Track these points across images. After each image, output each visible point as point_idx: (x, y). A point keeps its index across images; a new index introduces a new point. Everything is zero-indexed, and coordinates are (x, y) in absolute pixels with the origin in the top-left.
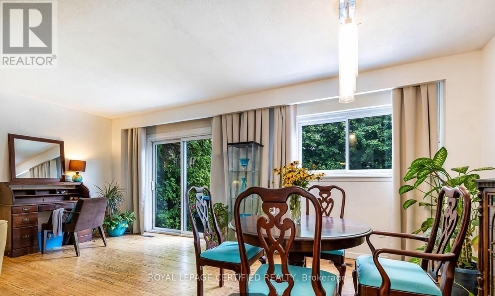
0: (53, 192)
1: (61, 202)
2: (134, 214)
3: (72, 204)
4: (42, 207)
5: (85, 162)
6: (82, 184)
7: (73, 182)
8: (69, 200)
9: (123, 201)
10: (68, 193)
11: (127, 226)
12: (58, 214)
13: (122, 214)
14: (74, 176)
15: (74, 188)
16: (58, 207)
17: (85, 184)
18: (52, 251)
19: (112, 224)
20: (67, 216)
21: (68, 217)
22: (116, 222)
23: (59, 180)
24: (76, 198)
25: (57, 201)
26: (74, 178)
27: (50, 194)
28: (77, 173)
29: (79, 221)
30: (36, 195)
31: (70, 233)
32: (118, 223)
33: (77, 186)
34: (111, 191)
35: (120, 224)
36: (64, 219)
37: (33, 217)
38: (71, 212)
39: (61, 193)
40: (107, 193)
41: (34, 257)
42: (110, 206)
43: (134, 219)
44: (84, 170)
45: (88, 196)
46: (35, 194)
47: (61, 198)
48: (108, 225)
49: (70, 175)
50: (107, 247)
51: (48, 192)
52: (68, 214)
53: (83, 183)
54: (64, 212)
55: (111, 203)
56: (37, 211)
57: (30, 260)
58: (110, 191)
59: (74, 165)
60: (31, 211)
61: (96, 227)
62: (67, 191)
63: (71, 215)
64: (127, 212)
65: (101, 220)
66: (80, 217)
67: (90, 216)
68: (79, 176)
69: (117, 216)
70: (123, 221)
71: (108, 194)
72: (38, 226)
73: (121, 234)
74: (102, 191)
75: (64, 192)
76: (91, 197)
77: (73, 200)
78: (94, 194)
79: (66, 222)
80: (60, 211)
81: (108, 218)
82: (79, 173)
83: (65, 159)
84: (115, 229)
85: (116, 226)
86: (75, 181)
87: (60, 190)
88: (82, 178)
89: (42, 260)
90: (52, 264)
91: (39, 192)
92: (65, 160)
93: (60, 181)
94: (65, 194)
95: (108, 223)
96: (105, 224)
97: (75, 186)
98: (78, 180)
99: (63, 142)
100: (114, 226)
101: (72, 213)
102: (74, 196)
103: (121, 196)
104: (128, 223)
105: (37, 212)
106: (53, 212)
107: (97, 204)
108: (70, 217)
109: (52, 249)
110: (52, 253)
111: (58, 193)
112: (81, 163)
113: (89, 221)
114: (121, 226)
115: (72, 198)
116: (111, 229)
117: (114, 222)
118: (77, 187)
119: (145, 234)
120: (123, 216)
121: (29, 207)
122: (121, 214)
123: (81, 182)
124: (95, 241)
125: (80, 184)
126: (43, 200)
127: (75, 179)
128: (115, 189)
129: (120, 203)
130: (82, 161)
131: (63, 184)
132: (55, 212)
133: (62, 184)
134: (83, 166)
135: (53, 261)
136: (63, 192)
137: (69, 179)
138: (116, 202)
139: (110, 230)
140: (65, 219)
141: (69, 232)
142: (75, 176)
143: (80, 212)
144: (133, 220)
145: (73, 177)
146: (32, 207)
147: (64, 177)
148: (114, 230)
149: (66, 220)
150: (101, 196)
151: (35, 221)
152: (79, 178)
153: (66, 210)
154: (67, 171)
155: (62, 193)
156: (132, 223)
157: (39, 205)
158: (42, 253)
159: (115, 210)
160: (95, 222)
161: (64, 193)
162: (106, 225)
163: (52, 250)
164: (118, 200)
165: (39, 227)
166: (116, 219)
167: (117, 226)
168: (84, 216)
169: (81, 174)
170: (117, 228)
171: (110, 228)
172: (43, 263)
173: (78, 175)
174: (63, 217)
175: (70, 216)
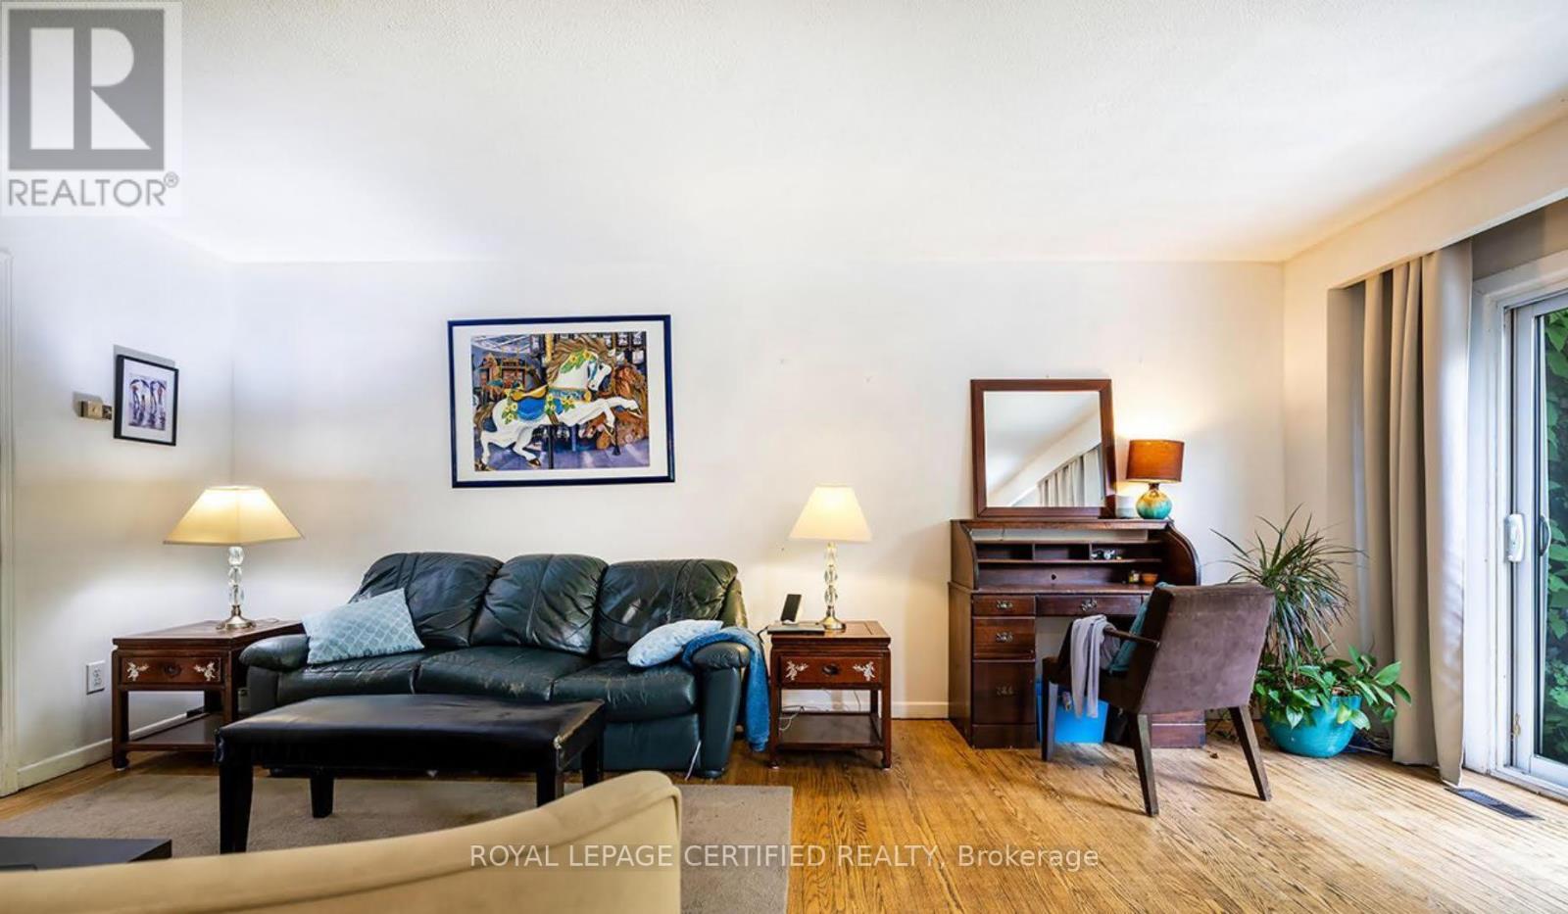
0: (1078, 551)
1: (1099, 587)
2: (1400, 671)
3: (1136, 598)
4: (1046, 602)
5: (1181, 445)
6: (1168, 527)
7: (1142, 519)
8: (1128, 583)
9: (1341, 602)
10: (1124, 557)
11: (1362, 722)
12: (1085, 635)
13: (1336, 661)
14: (1142, 497)
15: (1144, 539)
16: (1090, 605)
17: (1181, 527)
18: (1072, 754)
19: (1287, 699)
20: (1116, 649)
21: (1118, 652)
22: (1309, 695)
23: (1098, 514)
24: (1150, 578)
25: (1091, 582)
26: (1142, 505)
27: (1071, 558)
28: (1154, 486)
29: (1156, 675)
30: (1035, 561)
31: (1124, 712)
32: (1319, 700)
33: (1152, 533)
34: (1288, 559)
35: (1326, 707)
36: (1105, 654)
37: (1021, 631)
38: (1130, 634)
39: (1101, 557)
40: (1268, 566)
41: (1021, 764)
42: (1282, 624)
43: (1398, 694)
44: (1176, 476)
45: (1190, 577)
46: (1030, 558)
47: (1102, 573)
48: (1273, 701)
49: (1131, 494)
50: (1267, 804)
51: (1065, 552)
52: (1118, 639)
53: (1172, 522)
54: (1106, 632)
55: (1286, 608)
56: (1033, 615)
57: (1007, 773)
58: (1281, 557)
59: (1144, 458)
60: (1016, 613)
61: (1221, 705)
62: (1120, 551)
63: (1128, 646)
64: (1363, 658)
65: (1241, 683)
66: (1161, 659)
67: (1196, 659)
68: (1161, 497)
69: (1312, 670)
70: (1341, 694)
71: (1271, 571)
72: (1034, 663)
73: (1332, 749)
74: (1245, 554)
75: (1113, 552)
76: (1203, 584)
77: (1141, 583)
78: (1213, 570)
79: (1114, 668)
80: (1092, 625)
81: (1271, 672)
82: (1160, 486)
83: (1116, 438)
84: (1302, 722)
85: (1308, 710)
86: (1146, 516)
87: (1100, 547)
88: (1168, 503)
89: (1041, 788)
90: (1064, 819)
91: (1040, 553)
92: (1116, 444)
93: (1100, 518)
94: (1114, 561)
95: (1271, 693)
96: (1259, 695)
97: (1147, 532)
98: (1155, 514)
99: (1108, 382)
100: (1297, 712)
101: (1132, 639)
102: (1141, 568)
103: (1328, 579)
104: (1364, 707)
105: (1034, 618)
106: (1071, 624)
107: (1228, 613)
108: (1125, 651)
109: (1073, 745)
110: (1071, 764)
111: (1095, 556)
112: (1166, 447)
113: (1193, 680)
114: (1333, 715)
115: (1135, 577)
116: (1283, 722)
117: (1298, 693)
118: (1156, 538)
119: (1466, 781)
120: (1344, 673)
121: (1014, 599)
122: (1331, 661)
123: (1167, 519)
124: (1215, 756)
125: (1162, 526)
126: (1054, 577)
127: (1146, 510)
128: (1299, 550)
129: (1327, 611)
130: (1169, 441)
131: (1109, 527)
132: (1079, 627)
133: (1104, 527)
134: (1172, 458)
135: (1068, 803)
136: (1108, 555)
137: (1128, 510)
138: (1309, 605)
139: (1280, 725)
140: (1111, 658)
141: (1121, 710)
142: (1147, 497)
143: (1158, 640)
144: (1393, 698)
145: (1139, 502)
146: (1020, 600)
147: (1111, 501)
148: (1297, 726)
149: (1113, 662)
150: (1243, 579)
151: (1026, 646)
152: (1158, 507)
153: (1112, 626)
154: (1122, 480)
155: (1103, 558)
156: (1388, 712)
157: (1040, 594)
158: (1044, 758)
159: (1305, 640)
160: (1219, 687)
161: (1113, 557)
162: (1264, 701)
163: (1073, 750)
164: (1318, 599)
165: (1037, 666)
166: (1307, 683)
167: (1312, 714)
168: (1173, 659)
169: (1166, 487)
170: (1312, 722)
171: (1278, 713)
172: (1038, 802)
173: (1157, 495)
174: (1102, 647)
175: (1123, 647)
